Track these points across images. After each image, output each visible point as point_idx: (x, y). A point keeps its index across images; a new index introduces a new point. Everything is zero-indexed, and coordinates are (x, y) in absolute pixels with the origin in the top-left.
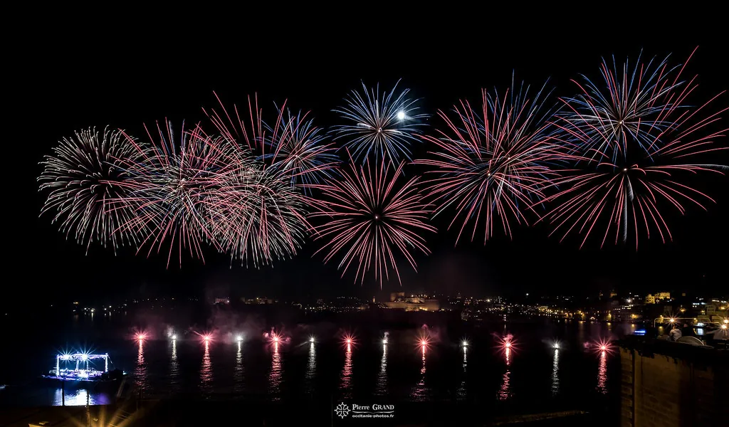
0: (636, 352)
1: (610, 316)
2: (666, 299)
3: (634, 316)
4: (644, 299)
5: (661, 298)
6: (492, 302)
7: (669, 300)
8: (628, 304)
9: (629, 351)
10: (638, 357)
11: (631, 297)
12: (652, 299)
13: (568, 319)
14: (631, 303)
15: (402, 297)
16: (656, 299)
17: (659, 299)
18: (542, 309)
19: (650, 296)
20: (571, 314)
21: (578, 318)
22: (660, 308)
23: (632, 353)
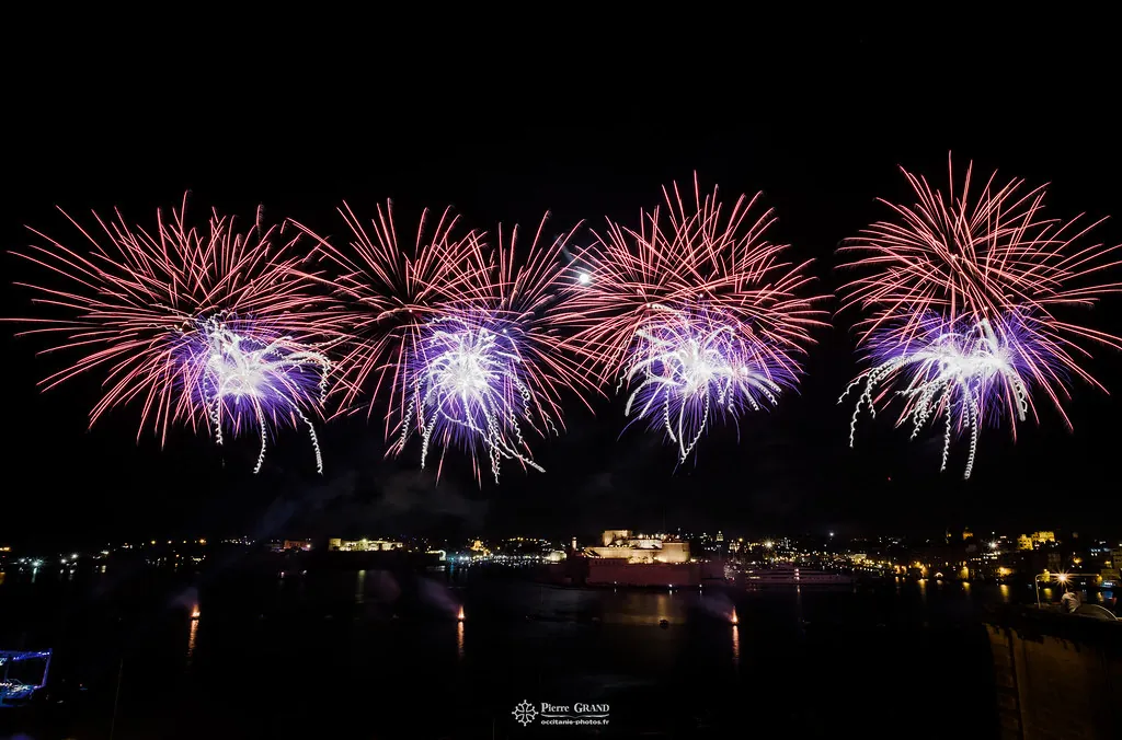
0: (1014, 634)
1: (966, 571)
2: (1048, 541)
3: (1003, 571)
4: (1016, 544)
5: (1040, 541)
6: (775, 547)
7: (1053, 543)
8: (992, 551)
9: (1001, 631)
10: (1018, 642)
11: (997, 538)
12: (1027, 542)
13: (900, 576)
14: (996, 550)
15: (622, 538)
16: (1034, 543)
17: (1038, 543)
18: (858, 559)
19: (1024, 537)
20: (904, 568)
21: (916, 574)
22: (1041, 556)
23: (1008, 634)
